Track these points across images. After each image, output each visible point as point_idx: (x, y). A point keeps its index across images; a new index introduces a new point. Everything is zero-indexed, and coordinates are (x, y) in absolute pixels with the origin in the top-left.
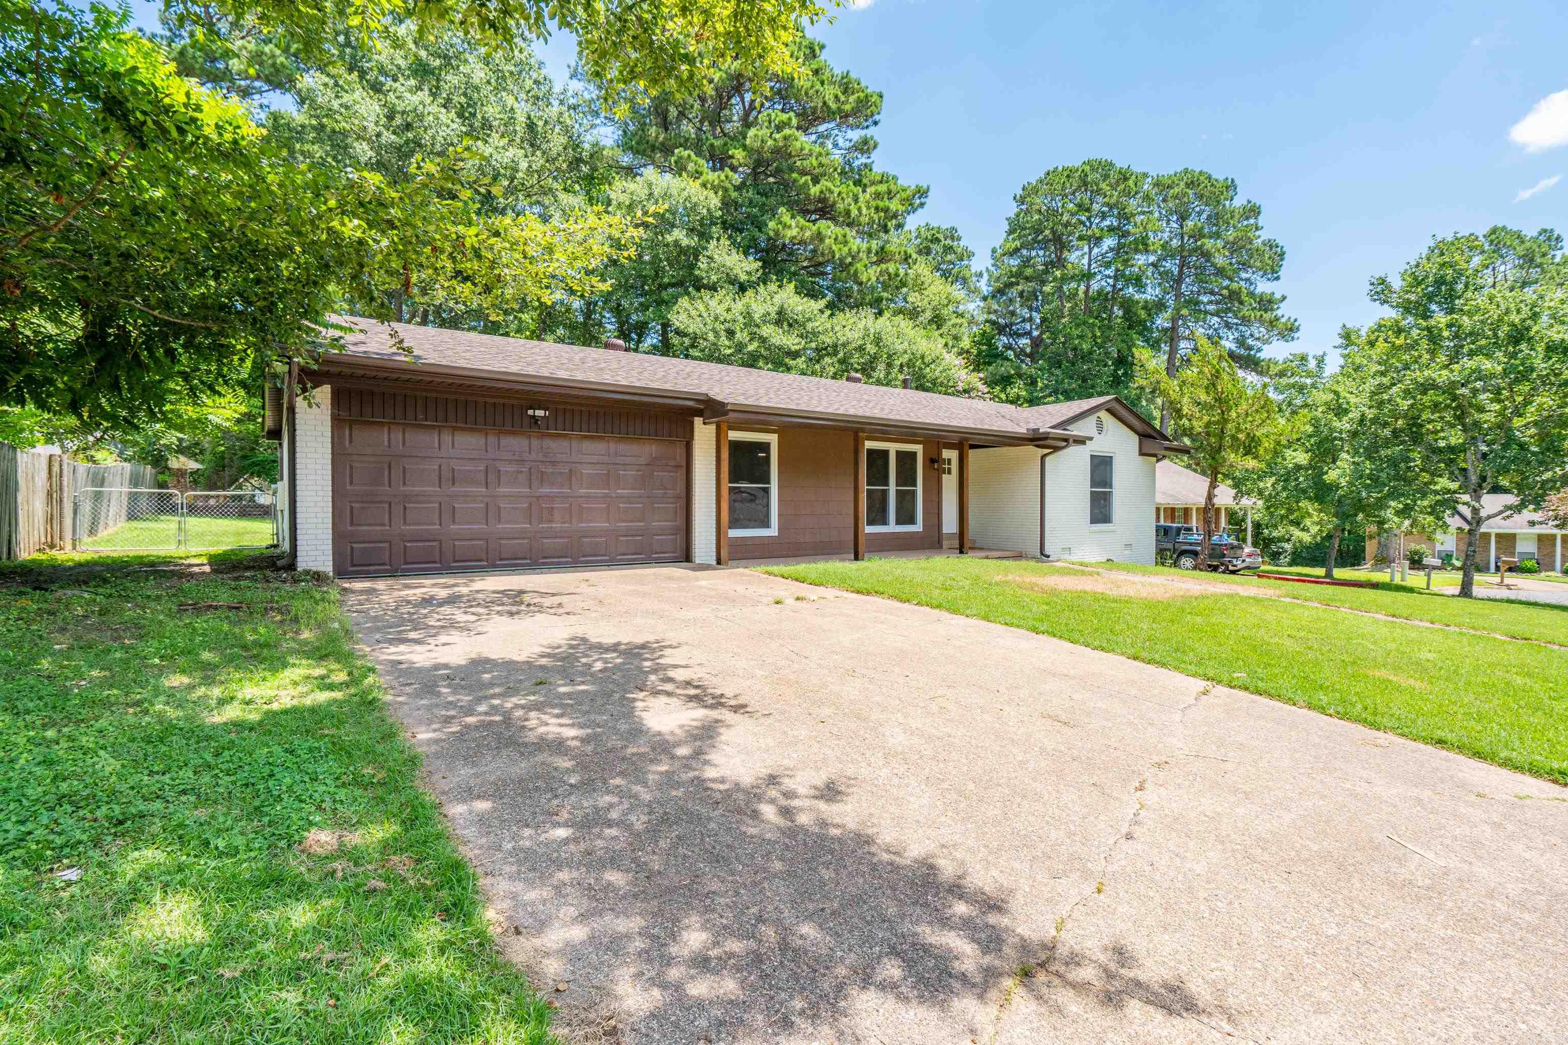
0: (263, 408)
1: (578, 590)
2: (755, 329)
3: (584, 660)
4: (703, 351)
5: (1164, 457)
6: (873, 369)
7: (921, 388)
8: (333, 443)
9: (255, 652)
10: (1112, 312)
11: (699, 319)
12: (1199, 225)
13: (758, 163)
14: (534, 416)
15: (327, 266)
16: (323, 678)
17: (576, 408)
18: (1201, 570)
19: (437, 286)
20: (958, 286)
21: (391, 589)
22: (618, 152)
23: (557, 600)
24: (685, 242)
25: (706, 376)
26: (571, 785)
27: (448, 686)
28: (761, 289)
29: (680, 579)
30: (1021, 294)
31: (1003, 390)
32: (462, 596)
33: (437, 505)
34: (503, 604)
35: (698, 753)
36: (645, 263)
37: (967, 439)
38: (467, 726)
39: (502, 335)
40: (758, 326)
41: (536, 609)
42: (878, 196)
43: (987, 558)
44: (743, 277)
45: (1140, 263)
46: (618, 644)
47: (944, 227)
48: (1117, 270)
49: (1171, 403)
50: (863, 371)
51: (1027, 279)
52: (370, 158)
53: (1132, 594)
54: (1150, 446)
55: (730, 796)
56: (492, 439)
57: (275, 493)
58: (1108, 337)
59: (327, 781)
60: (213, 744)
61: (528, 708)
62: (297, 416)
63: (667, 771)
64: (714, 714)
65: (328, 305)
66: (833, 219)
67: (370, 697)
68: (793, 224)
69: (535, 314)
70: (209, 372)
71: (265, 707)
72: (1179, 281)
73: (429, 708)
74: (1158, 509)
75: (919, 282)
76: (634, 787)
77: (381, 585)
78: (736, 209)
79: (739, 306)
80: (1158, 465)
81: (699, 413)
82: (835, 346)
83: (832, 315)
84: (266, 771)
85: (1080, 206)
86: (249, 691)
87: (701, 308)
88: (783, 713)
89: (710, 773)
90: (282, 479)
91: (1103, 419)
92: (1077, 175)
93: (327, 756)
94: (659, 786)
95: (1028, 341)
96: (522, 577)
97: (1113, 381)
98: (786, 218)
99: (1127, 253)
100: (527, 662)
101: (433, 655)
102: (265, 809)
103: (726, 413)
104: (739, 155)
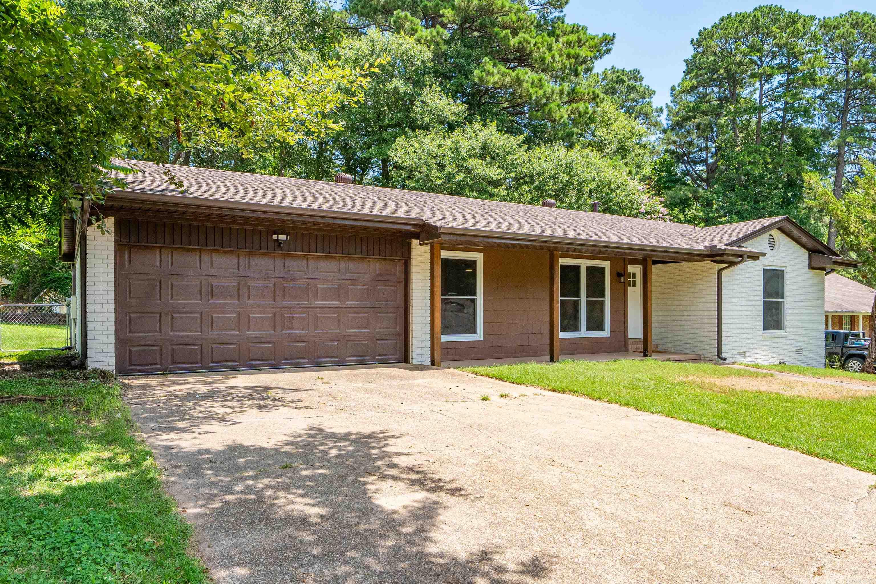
0: (60, 236)
1: (314, 387)
2: (462, 162)
3: (321, 448)
4: (417, 181)
5: (833, 270)
6: (566, 195)
7: (608, 210)
8: (115, 264)
9: (57, 437)
10: (781, 139)
11: (414, 155)
12: (864, 60)
13: (465, 20)
14: (278, 240)
15: (114, 119)
16: (110, 459)
17: (313, 233)
18: (868, 372)
19: (200, 132)
20: (640, 121)
21: (162, 384)
22: (346, 16)
23: (296, 395)
24: (403, 89)
25: (421, 204)
26: (314, 556)
27: (211, 468)
28: (468, 126)
29: (399, 378)
30: (698, 127)
31: (682, 211)
32: (218, 391)
33: (198, 315)
34: (253, 399)
35: (420, 531)
36: (368, 108)
37: (650, 256)
38: (227, 503)
39: (249, 171)
40: (464, 159)
41: (280, 403)
42: (569, 44)
43: (669, 360)
44: (452, 118)
45: (808, 96)
46: (348, 434)
47: (628, 69)
48: (786, 103)
49: (839, 222)
50: (556, 196)
51: (703, 113)
52: (145, 29)
53: (804, 395)
54: (820, 260)
55: (449, 570)
56: (243, 261)
57: (68, 305)
58: (778, 163)
59: (117, 548)
60: (27, 514)
61: (276, 488)
62: (88, 242)
63: (394, 546)
64: (433, 497)
65: (113, 150)
66: (530, 66)
67: (148, 477)
68: (496, 71)
69: (277, 153)
70: (19, 207)
71: (66, 483)
72: (845, 111)
73: (197, 487)
74: (827, 317)
75: (606, 118)
76: (367, 559)
77: (154, 381)
78: (446, 60)
79: (448, 143)
80: (826, 277)
81: (416, 236)
82: (532, 175)
83: (529, 149)
84: (69, 537)
85: (752, 47)
86: (53, 470)
87: (416, 145)
88: (493, 496)
89: (431, 548)
90: (74, 294)
91: (775, 236)
92: (749, 20)
93: (115, 526)
94: (388, 559)
95: (704, 168)
96: (268, 376)
97: (783, 202)
98: (489, 66)
99: (796, 88)
100: (275, 449)
101: (197, 441)
102: (69, 569)
103: (439, 235)
104: (448, 13)
